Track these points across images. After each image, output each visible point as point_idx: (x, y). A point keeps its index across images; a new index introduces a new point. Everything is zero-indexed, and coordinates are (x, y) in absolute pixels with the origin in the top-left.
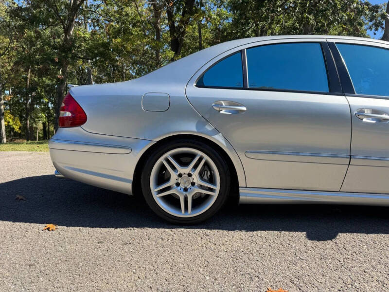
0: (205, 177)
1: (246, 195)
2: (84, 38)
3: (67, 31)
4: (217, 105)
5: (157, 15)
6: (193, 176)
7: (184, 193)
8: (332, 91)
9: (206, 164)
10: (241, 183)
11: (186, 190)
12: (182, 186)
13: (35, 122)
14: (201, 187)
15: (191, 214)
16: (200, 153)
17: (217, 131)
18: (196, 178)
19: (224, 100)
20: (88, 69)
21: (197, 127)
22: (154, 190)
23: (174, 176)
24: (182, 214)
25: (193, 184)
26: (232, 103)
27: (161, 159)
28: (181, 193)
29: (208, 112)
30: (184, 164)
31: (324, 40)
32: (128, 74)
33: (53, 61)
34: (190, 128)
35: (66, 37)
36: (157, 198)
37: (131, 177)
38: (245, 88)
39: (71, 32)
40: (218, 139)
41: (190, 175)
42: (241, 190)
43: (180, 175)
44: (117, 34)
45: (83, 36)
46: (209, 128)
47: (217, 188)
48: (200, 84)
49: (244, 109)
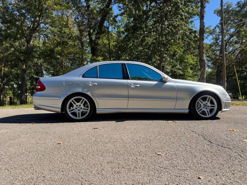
0: (86, 106)
1: (98, 111)
2: (39, 46)
3: (28, 42)
4: (88, 83)
5: (81, 35)
6: (81, 106)
7: (78, 111)
8: (124, 78)
9: (85, 102)
10: (97, 107)
11: (79, 110)
12: (78, 109)
13: (5, 96)
14: (84, 109)
15: (80, 118)
16: (83, 98)
17: (88, 91)
18: (82, 106)
19: (90, 81)
20: (41, 63)
21: (82, 90)
22: (68, 110)
23: (75, 106)
24: (78, 118)
25: (81, 108)
26: (93, 82)
27: (70, 101)
28: (77, 111)
29: (85, 85)
30: (78, 102)
31: (123, 63)
32: (65, 66)
33: (20, 60)
34: (80, 90)
35: (28, 45)
36: (69, 113)
37: (60, 107)
38: (97, 78)
39: (31, 43)
40: (89, 93)
41: (80, 105)
42: (97, 110)
43: (77, 106)
44: (58, 44)
45: (38, 45)
46: (86, 90)
47: (89, 109)
48: (83, 76)
49: (96, 84)
